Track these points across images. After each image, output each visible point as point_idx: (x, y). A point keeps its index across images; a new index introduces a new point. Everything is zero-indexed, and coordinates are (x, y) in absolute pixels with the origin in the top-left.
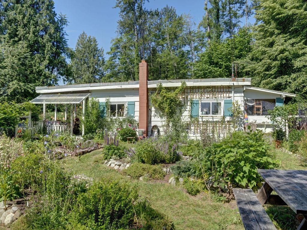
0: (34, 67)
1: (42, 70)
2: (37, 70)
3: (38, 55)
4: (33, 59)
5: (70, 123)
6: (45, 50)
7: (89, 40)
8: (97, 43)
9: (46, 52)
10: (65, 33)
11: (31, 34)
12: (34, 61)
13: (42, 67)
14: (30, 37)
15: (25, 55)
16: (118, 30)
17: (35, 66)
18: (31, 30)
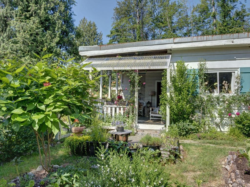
0: (45, 44)
1: (53, 47)
2: (49, 46)
3: (49, 32)
4: (44, 36)
5: (134, 102)
6: (56, 28)
7: (89, 25)
8: (96, 28)
9: (56, 29)
10: (73, 13)
11: (42, 11)
12: (45, 38)
13: (53, 44)
14: (41, 13)
15: (37, 31)
16: (114, 17)
17: (46, 42)
18: (43, 6)
